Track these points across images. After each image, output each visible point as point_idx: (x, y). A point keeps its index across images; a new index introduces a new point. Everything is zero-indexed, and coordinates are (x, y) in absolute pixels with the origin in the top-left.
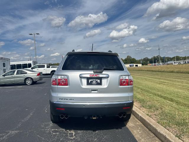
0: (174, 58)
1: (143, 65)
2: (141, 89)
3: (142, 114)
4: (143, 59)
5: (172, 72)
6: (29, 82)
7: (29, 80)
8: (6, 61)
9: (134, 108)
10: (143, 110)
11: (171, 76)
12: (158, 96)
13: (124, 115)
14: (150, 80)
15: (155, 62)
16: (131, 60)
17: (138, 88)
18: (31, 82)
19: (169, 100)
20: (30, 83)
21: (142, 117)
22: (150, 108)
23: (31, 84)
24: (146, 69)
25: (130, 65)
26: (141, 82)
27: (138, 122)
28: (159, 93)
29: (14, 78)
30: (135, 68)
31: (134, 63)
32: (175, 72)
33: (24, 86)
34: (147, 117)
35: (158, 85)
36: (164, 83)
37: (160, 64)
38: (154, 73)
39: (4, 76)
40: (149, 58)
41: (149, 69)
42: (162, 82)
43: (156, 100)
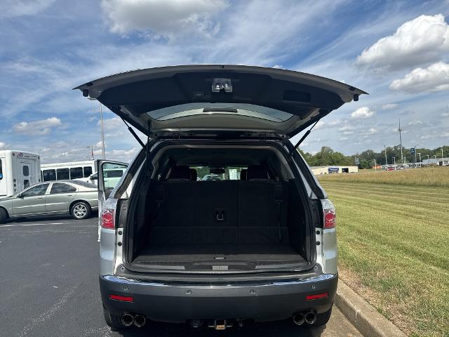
0: (438, 150)
1: (360, 167)
2: (359, 232)
3: (364, 308)
4: (360, 153)
5: (435, 186)
6: (80, 212)
7: (80, 207)
8: (31, 161)
9: (342, 290)
10: (367, 296)
11: (433, 195)
12: (407, 251)
13: (310, 317)
14: (379, 205)
15: (390, 162)
16: (330, 157)
17: (351, 228)
18: (85, 212)
19: (437, 265)
20: (82, 215)
21: (364, 316)
22: (387, 287)
23: (85, 218)
24: (368, 179)
25: (329, 170)
26: (358, 212)
27: (351, 332)
28: (408, 243)
29: (46, 201)
30: (342, 176)
31: (338, 163)
32: (442, 186)
33: (67, 222)
34: (380, 318)
35: (401, 220)
36: (417, 215)
37: (402, 167)
38: (391, 188)
39: (22, 196)
40: (375, 152)
41: (375, 179)
42: (410, 211)
43: (401, 265)
